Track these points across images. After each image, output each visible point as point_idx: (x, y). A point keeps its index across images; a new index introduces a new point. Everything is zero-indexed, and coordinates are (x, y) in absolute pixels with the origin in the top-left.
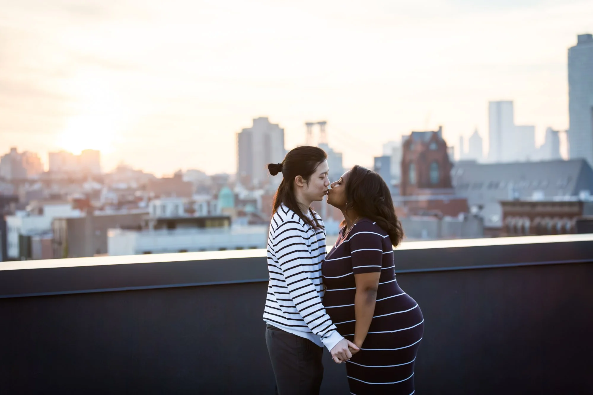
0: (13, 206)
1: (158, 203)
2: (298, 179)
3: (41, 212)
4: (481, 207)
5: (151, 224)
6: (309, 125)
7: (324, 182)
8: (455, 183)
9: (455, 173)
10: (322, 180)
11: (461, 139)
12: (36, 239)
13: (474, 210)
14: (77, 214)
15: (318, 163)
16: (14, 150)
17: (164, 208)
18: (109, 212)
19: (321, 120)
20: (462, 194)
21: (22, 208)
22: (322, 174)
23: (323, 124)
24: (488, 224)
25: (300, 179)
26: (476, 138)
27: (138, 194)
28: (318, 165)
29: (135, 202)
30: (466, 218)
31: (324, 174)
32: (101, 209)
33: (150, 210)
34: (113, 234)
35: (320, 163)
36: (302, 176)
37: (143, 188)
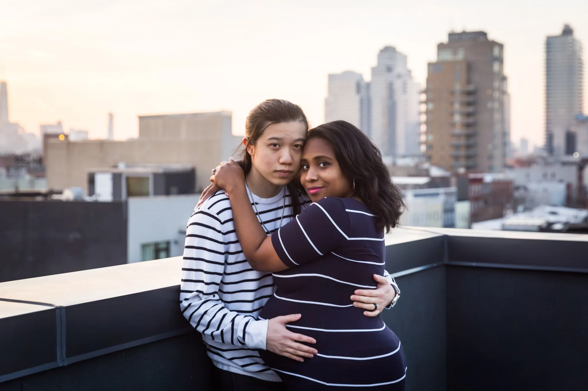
28: (269, 126)
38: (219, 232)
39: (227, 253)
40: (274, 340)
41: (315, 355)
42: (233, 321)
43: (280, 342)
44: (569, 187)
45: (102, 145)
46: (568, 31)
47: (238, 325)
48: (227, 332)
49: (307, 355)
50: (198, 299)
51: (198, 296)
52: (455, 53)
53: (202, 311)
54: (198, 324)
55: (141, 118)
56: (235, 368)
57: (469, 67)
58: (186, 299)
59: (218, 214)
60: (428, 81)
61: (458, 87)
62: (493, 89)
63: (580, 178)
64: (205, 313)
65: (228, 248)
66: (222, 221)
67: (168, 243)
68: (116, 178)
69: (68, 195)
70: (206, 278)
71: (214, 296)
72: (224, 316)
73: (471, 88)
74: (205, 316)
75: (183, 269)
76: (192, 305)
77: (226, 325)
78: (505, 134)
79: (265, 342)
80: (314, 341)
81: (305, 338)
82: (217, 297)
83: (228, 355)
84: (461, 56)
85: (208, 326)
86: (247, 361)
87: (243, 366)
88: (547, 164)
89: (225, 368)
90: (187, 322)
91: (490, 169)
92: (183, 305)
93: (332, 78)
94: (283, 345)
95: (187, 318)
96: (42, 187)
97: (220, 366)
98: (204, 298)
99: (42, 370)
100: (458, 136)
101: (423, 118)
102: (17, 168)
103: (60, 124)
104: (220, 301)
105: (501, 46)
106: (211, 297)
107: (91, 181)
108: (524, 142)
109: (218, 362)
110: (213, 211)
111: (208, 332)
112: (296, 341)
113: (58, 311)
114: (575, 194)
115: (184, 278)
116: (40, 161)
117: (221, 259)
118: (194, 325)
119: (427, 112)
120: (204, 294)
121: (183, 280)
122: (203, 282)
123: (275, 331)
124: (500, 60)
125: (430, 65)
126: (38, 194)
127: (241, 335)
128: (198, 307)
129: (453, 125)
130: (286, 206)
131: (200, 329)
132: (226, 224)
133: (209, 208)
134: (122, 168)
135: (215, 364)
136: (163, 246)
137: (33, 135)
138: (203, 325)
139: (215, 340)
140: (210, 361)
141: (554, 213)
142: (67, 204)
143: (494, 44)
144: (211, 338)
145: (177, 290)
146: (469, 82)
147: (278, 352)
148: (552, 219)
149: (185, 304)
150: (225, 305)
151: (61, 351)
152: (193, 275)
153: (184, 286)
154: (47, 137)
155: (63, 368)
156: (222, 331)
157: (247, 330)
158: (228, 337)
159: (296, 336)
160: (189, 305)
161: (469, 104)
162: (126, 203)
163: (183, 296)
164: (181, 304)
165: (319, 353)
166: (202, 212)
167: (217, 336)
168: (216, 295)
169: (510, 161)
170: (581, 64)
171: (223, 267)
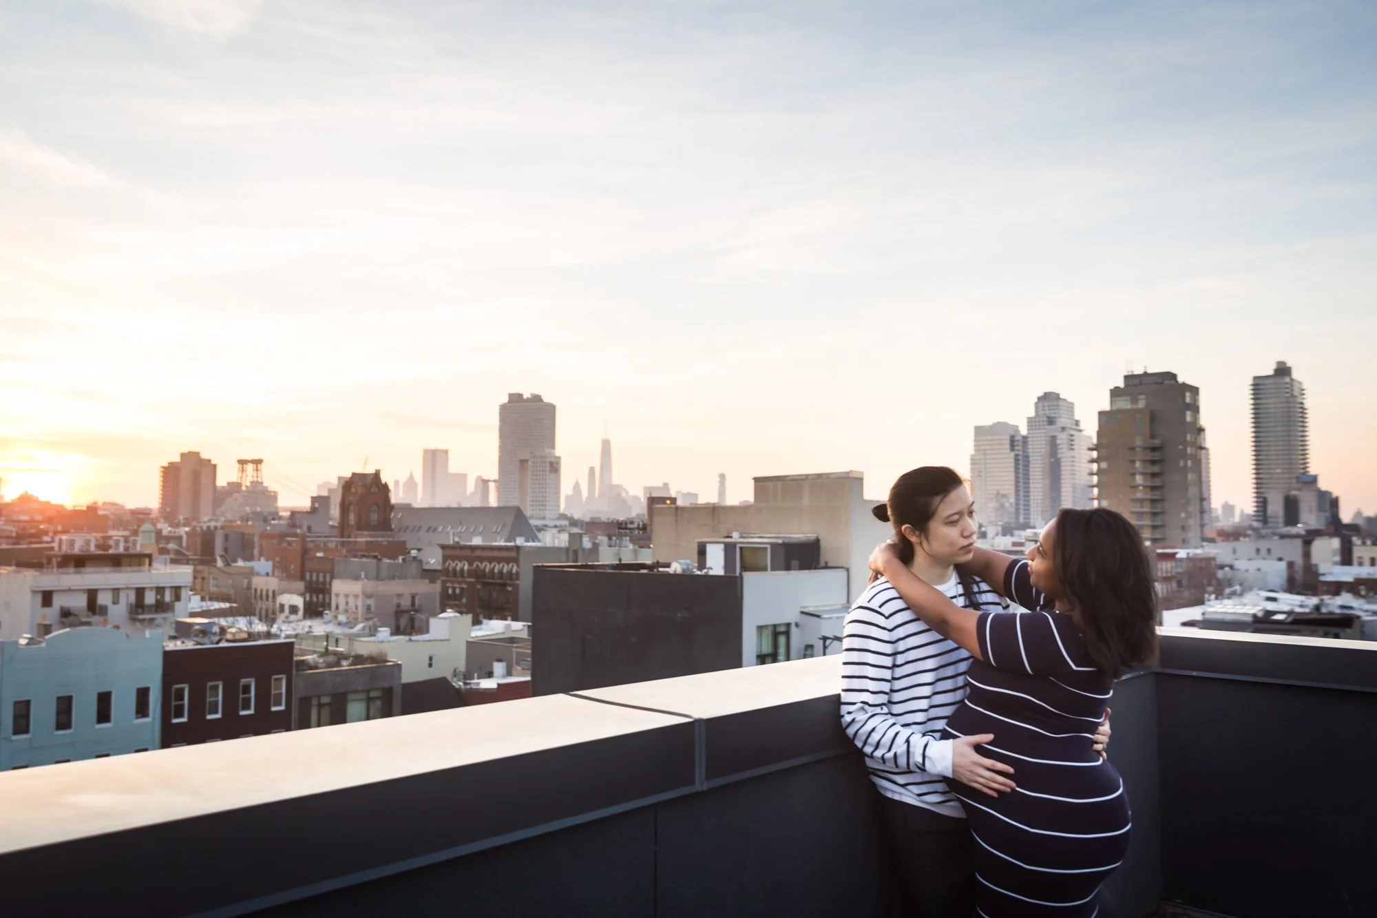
1: (65, 537)
4: (419, 549)
5: (55, 561)
6: (242, 462)
7: (963, 530)
8: (394, 525)
9: (396, 516)
11: (396, 483)
13: (414, 553)
19: (256, 457)
20: (401, 537)
23: (258, 462)
24: (426, 567)
26: (411, 481)
27: (43, 526)
29: (38, 535)
30: (405, 561)
33: (56, 545)
35: (943, 498)
37: (49, 520)
38: (884, 628)
39: (895, 654)
40: (960, 766)
41: (1013, 790)
42: (908, 741)
43: (968, 769)
44: (1291, 565)
45: (714, 511)
46: (1283, 371)
47: (915, 747)
48: (901, 755)
49: (1002, 788)
50: (862, 713)
51: (862, 708)
52: (1134, 400)
53: (868, 727)
54: (865, 743)
55: (757, 480)
56: (908, 797)
57: (1153, 418)
58: (849, 713)
59: (880, 607)
60: (1099, 434)
61: (1139, 442)
62: (1185, 444)
63: (1307, 555)
64: (873, 730)
65: (896, 648)
66: (887, 615)
67: (788, 625)
68: (729, 549)
69: (676, 568)
70: (872, 685)
71: (882, 709)
72: (897, 734)
73: (1157, 442)
74: (873, 734)
75: (843, 677)
76: (856, 719)
77: (900, 747)
78: (1203, 499)
79: (951, 769)
80: (1011, 770)
81: (1000, 766)
82: (885, 710)
83: (901, 779)
84: (1141, 404)
85: (877, 746)
86: (924, 789)
87: (920, 795)
88: (1260, 537)
89: (896, 797)
90: (850, 741)
91: (1184, 543)
92: (845, 721)
93: (979, 431)
94: (971, 772)
95: (851, 736)
96: (646, 558)
97: (889, 795)
98: (871, 711)
99: (679, 795)
100: (1142, 501)
101: (1095, 479)
102: (620, 536)
103: (666, 485)
104: (889, 716)
105: (1195, 391)
106: (878, 710)
107: (702, 552)
108: (1228, 508)
109: (886, 789)
110: (875, 604)
111: (878, 754)
112: (989, 769)
113: (697, 724)
114: (1299, 576)
115: (844, 688)
116: (644, 528)
117: (888, 661)
118: (859, 745)
119: (1099, 473)
120: (870, 705)
121: (844, 690)
122: (867, 691)
123: (963, 755)
124: (1195, 409)
125: (1101, 414)
126: (643, 566)
127: (920, 760)
128: (863, 723)
129: (1135, 487)
130: (960, 595)
131: (868, 750)
132: (891, 618)
133: (869, 602)
134: (736, 537)
135: (882, 791)
136: (782, 629)
137: (636, 498)
138: (871, 745)
139: (887, 764)
140: (874, 785)
141: (1274, 600)
142: (675, 576)
143: (1186, 387)
144: (881, 761)
145: (835, 701)
146: (1153, 436)
147: (965, 781)
148: (1271, 606)
149: (848, 718)
150: (896, 720)
151: (700, 772)
152: (856, 684)
153: (846, 697)
154: (652, 501)
155: (703, 793)
156: (895, 754)
157: (927, 753)
158: (902, 761)
159: (989, 762)
160: (853, 720)
161: (1154, 462)
162: (741, 577)
163: (844, 709)
164: (843, 720)
165: (1018, 787)
166: (861, 607)
167: (889, 759)
168: (884, 707)
169: (1209, 533)
170: (1303, 410)
171: (890, 671)
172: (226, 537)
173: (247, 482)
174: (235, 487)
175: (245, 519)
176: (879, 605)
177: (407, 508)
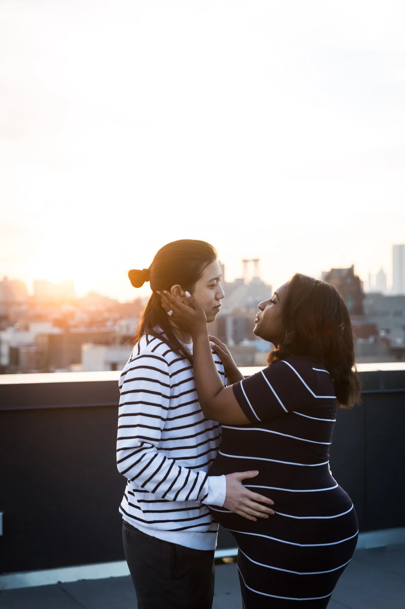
0: (4, 323)
1: (123, 323)
2: (175, 290)
3: (26, 328)
4: (388, 331)
5: (118, 341)
6: (245, 261)
7: (216, 294)
8: (366, 310)
9: (367, 303)
10: (212, 289)
11: (370, 275)
12: (23, 351)
13: (382, 334)
14: (56, 331)
15: (205, 264)
16: (5, 278)
17: (128, 328)
18: (82, 330)
19: (255, 258)
20: (372, 320)
21: (11, 324)
22: (212, 280)
23: (256, 261)
24: (393, 345)
25: (179, 289)
26: (382, 275)
27: (106, 315)
28: (205, 267)
29: (103, 322)
30: (376, 341)
31: (215, 281)
32: (76, 326)
33: (117, 328)
34: (86, 348)
35: (208, 264)
36: (181, 285)
37: (109, 310)
40: (232, 498)
43: (237, 500)
49: (261, 515)
66: (169, 363)
80: (271, 502)
94: (240, 503)
133: (152, 351)
172: (235, 322)
173: (249, 279)
174: (240, 282)
175: (248, 307)
176: (163, 353)
177: (378, 296)
